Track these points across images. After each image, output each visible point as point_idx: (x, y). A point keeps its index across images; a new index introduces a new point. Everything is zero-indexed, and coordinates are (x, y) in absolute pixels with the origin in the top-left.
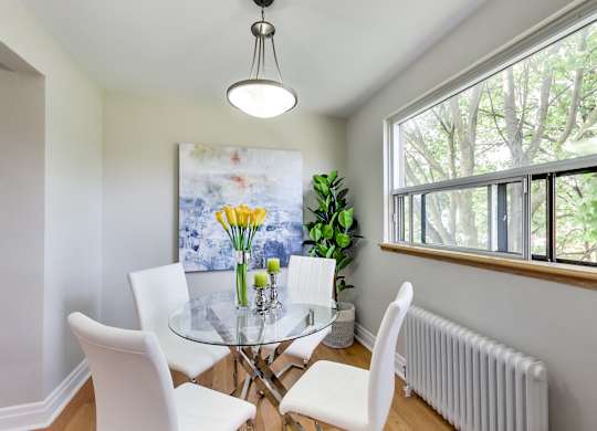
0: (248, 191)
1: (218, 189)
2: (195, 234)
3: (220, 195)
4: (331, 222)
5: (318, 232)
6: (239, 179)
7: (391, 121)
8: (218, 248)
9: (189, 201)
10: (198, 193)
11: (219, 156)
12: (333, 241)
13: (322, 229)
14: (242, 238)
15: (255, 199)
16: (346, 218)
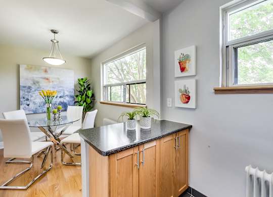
0: (51, 83)
1: (38, 82)
2: (28, 100)
3: (39, 85)
4: (84, 95)
5: (80, 98)
6: (47, 79)
7: (103, 64)
8: (38, 105)
9: (24, 87)
10: (29, 84)
11: (38, 70)
12: (85, 101)
13: (81, 97)
14: (48, 100)
15: (54, 86)
16: (90, 93)
